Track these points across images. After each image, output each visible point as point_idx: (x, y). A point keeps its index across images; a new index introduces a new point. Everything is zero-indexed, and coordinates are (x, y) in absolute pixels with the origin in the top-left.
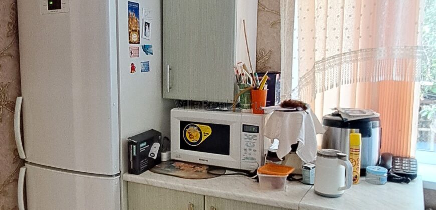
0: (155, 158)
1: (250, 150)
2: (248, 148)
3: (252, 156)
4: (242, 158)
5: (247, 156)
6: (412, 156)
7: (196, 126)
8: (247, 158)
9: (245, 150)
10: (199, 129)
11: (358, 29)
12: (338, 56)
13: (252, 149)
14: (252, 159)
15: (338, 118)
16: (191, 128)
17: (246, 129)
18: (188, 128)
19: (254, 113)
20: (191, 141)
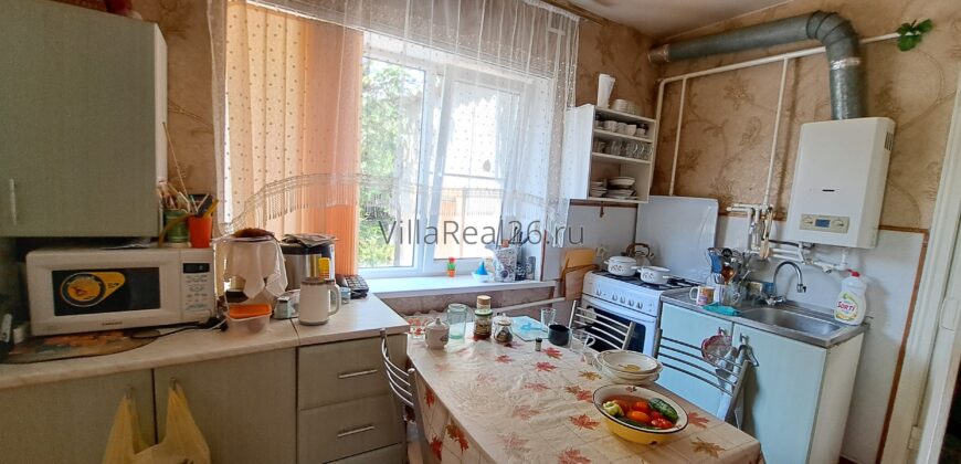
0: (7, 340)
1: (197, 295)
2: (193, 293)
3: (200, 302)
4: (185, 307)
5: (191, 303)
6: (355, 273)
7: (90, 276)
8: (192, 306)
9: (189, 296)
10: (97, 279)
11: (301, 160)
12: (280, 182)
13: (200, 293)
14: (201, 306)
15: (296, 245)
16: (78, 280)
17: (189, 268)
18: (71, 280)
19: (194, 246)
20: (81, 299)
